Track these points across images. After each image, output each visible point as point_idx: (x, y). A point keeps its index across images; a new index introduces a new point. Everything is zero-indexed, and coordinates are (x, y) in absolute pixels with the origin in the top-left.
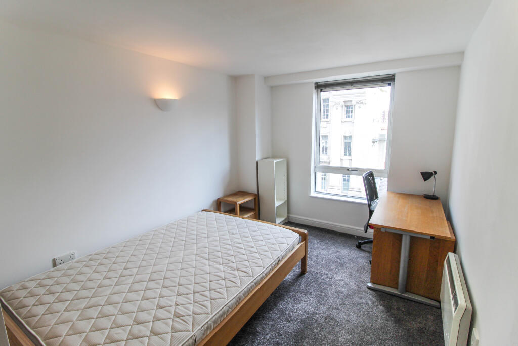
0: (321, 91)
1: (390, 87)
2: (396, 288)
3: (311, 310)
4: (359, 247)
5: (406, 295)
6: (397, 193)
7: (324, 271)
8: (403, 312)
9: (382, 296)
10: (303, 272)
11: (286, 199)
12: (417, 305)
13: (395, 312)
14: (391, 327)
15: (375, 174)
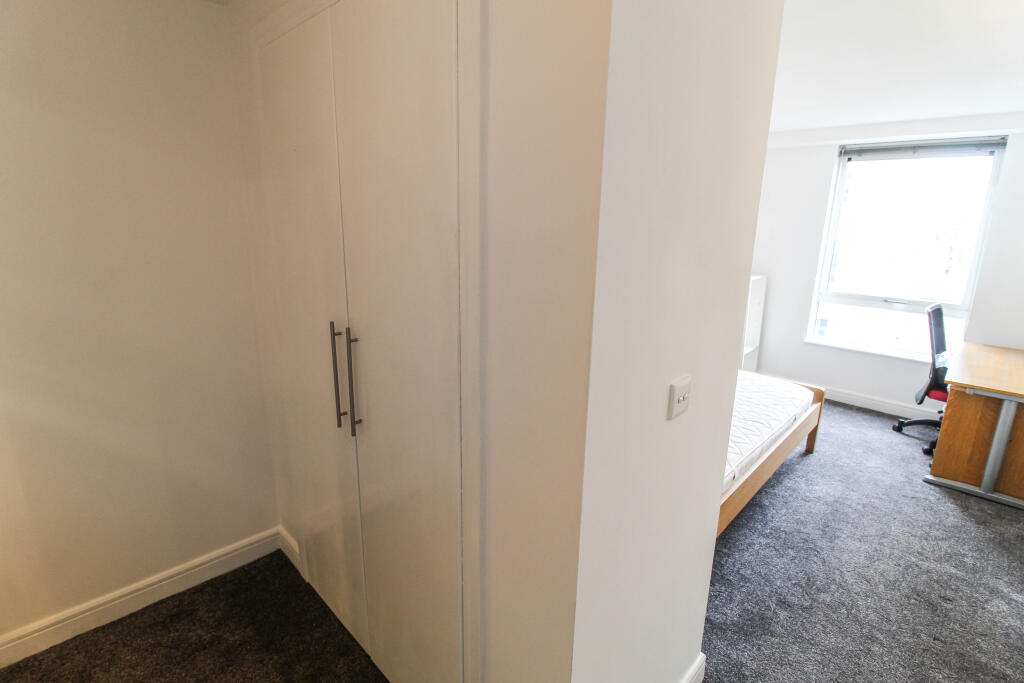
0: (849, 159)
1: (992, 157)
2: (978, 485)
3: (838, 494)
4: (898, 429)
5: (996, 496)
6: (985, 345)
7: (844, 454)
8: (989, 514)
9: (952, 493)
10: (809, 450)
11: (758, 344)
12: (1013, 510)
13: (975, 513)
14: (972, 528)
15: (944, 311)
